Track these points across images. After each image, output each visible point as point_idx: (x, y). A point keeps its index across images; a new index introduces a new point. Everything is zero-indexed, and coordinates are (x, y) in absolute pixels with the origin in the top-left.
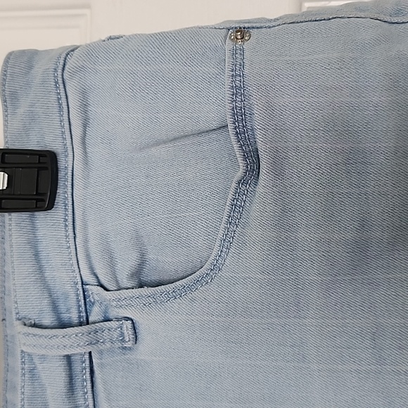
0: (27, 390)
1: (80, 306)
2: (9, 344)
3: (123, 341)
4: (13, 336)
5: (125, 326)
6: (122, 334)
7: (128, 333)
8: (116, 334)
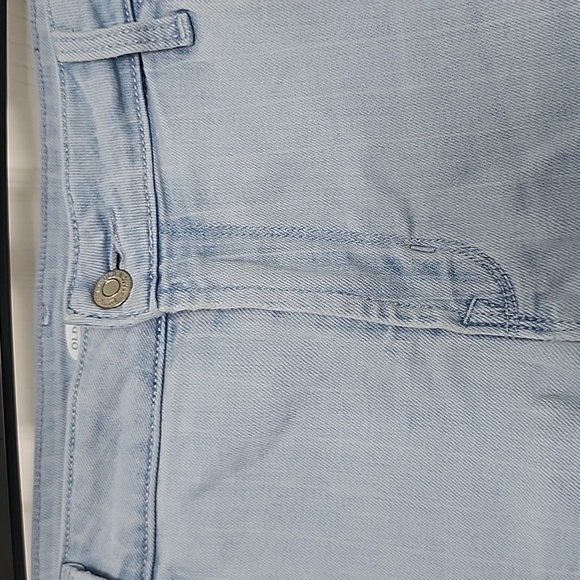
0: (70, 112)
1: (125, 10)
2: (45, 79)
3: (179, 38)
4: (49, 67)
5: (180, 20)
6: (177, 31)
7: (184, 28)
8: (169, 32)
